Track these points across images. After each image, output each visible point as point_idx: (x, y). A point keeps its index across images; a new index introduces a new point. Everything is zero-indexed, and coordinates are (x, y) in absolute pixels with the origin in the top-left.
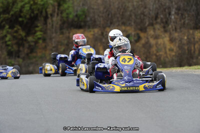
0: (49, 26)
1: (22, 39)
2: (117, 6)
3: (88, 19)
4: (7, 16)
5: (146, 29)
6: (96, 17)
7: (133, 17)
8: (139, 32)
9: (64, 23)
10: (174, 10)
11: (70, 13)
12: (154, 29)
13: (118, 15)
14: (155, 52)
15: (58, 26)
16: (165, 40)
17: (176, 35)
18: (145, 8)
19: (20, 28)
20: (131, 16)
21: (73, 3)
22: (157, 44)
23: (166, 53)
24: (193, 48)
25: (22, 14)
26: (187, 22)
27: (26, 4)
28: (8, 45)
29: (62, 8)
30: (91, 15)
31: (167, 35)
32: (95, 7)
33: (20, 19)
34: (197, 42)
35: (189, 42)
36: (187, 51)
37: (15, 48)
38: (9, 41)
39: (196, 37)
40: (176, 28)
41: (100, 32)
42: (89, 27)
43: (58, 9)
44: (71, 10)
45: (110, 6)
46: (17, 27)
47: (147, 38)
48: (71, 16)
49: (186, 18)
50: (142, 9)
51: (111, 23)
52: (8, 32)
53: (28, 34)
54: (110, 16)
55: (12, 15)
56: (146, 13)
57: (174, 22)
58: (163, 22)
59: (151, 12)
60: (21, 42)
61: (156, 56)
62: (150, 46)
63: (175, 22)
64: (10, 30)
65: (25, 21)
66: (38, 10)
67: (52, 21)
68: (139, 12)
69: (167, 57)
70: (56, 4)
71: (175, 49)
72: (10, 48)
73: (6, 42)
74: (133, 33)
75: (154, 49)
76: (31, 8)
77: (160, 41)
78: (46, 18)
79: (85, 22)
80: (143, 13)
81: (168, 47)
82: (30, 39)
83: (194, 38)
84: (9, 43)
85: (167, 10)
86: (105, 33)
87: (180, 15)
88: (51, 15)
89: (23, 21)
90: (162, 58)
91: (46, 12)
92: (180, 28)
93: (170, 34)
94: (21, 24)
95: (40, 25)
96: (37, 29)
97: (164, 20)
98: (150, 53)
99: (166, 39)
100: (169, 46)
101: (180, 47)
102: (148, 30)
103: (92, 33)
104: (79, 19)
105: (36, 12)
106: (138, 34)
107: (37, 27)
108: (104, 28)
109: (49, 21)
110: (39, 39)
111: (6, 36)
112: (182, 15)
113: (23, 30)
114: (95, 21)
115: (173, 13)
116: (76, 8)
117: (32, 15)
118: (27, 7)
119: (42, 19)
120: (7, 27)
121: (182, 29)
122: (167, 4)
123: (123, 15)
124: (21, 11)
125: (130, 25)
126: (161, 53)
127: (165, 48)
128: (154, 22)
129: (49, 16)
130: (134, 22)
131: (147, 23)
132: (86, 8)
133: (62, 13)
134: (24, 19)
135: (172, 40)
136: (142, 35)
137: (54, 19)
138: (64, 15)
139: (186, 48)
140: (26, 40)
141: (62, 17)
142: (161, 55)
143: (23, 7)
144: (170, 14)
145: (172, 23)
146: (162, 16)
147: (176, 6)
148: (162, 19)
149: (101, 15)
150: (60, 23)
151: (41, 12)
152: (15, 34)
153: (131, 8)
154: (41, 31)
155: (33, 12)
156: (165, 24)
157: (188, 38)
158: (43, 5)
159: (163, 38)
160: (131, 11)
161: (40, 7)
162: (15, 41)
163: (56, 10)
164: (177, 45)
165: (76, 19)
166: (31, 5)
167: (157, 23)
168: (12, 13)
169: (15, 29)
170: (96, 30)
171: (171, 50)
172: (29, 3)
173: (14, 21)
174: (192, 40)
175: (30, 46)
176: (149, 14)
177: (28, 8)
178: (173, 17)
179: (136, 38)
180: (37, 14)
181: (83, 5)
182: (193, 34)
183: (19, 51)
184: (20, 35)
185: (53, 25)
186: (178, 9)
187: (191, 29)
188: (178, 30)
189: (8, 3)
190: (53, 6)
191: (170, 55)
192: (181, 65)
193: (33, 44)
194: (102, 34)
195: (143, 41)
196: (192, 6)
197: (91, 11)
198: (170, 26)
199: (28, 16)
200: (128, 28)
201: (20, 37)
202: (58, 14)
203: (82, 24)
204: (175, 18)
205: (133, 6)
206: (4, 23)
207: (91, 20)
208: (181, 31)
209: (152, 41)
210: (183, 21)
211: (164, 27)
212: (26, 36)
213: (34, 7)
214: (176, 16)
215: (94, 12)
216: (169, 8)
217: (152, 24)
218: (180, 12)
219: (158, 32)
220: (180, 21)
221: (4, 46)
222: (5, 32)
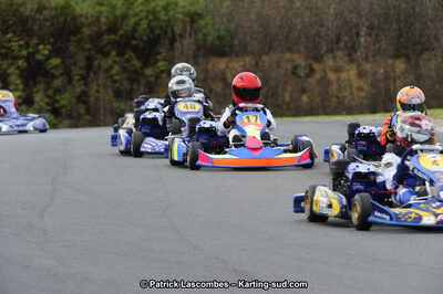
0: (177, 53)
1: (136, 72)
2: (279, 24)
3: (236, 42)
4: (114, 36)
5: (322, 57)
6: (248, 39)
7: (303, 39)
8: (312, 62)
9: (199, 48)
10: (364, 29)
11: (209, 34)
12: (335, 58)
13: (281, 37)
14: (336, 92)
15: (191, 53)
16: (350, 73)
17: (367, 67)
18: (321, 26)
19: (133, 55)
20: (299, 38)
21: (213, 18)
22: (338, 79)
23: (352, 94)
24: (392, 87)
25: (137, 35)
26: (383, 46)
27: (142, 19)
28: (115, 81)
29: (196, 26)
30: (240, 36)
31: (354, 66)
32: (247, 25)
33: (134, 42)
34: (399, 77)
35: (387, 77)
36: (383, 91)
37: (126, 85)
38: (117, 74)
39: (397, 70)
40: (367, 57)
41: (253, 63)
42: (237, 55)
43: (191, 27)
44: (209, 28)
45: (269, 22)
46: (129, 54)
47: (324, 71)
48: (210, 38)
49: (383, 42)
50: (317, 27)
51: (270, 49)
52: (115, 62)
53: (145, 65)
54: (268, 38)
55: (122, 36)
56: (323, 34)
57: (364, 47)
58: (348, 48)
59: (329, 32)
60: (134, 77)
61: (338, 98)
62: (329, 83)
63: (367, 48)
64: (118, 59)
65: (141, 45)
66: (161, 28)
67: (182, 45)
68: (313, 32)
69: (353, 99)
70: (188, 19)
71: (365, 87)
72: (118, 85)
73: (112, 76)
74: (303, 64)
75: (334, 88)
76: (149, 26)
77: (344, 75)
78: (173, 41)
79: (232, 47)
80: (318, 34)
81: (356, 85)
82: (148, 71)
83: (394, 72)
84: (116, 78)
85: (354, 30)
86: (261, 64)
87: (373, 37)
88: (180, 36)
89: (137, 45)
90: (346, 102)
91: (173, 31)
92: (374, 56)
93: (359, 66)
94: (135, 49)
95: (163, 50)
96: (159, 57)
97: (349, 45)
98: (327, 93)
99: (353, 73)
100: (356, 82)
101: (374, 85)
102: (325, 59)
103: (242, 63)
104: (221, 42)
105: (157, 32)
106: (310, 65)
107: (160, 53)
108: (260, 56)
109: (177, 45)
110: (163, 71)
111: (112, 67)
112: (377, 36)
113: (138, 58)
114: (246, 46)
115: (363, 33)
116: (217, 26)
117: (152, 36)
118: (144, 24)
119: (167, 42)
120: (114, 53)
121: (377, 58)
122: (355, 20)
123: (287, 36)
124: (134, 30)
125: (298, 51)
126: (344, 94)
127: (351, 86)
128: (335, 46)
129: (177, 37)
130: (306, 47)
131: (324, 49)
132: (232, 26)
133: (196, 33)
134: (140, 42)
135: (361, 75)
136: (316, 66)
137: (186, 42)
138: (200, 36)
139: (382, 85)
140: (142, 74)
141: (197, 40)
142: (344, 97)
143: (137, 24)
144: (358, 35)
145: (362, 49)
146: (346, 38)
147: (367, 23)
148: (346, 43)
149: (254, 36)
150: (193, 48)
151: (166, 32)
152: (126, 65)
153: (299, 27)
154: (165, 60)
155: (152, 32)
156: (352, 49)
157: (385, 71)
158: (168, 21)
159: (348, 71)
160: (300, 31)
161: (163, 24)
162: (125, 76)
163: (188, 29)
164: (369, 81)
165: (217, 42)
166: (150, 21)
167: (338, 49)
168: (121, 32)
169: (127, 56)
170: (248, 59)
171: (360, 89)
172: (147, 17)
173: (123, 46)
174: (392, 73)
175: (148, 82)
176: (327, 35)
177: (146, 26)
178: (363, 40)
179: (307, 71)
180: (159, 35)
181: (229, 21)
182: (393, 66)
183: (132, 90)
184: (134, 66)
185: (182, 52)
186: (371, 28)
187: (390, 57)
188: (371, 60)
189: (115, 17)
190: (184, 22)
191: (358, 96)
192: (374, 111)
193: (152, 79)
194: (257, 64)
195: (318, 76)
196: (392, 22)
197: (241, 30)
198: (359, 53)
199: (145, 38)
200: (296, 56)
201: (133, 69)
202: (190, 35)
203: (227, 49)
204: (366, 41)
205: (303, 23)
206: (108, 48)
207: (240, 44)
208: (375, 61)
209: (332, 76)
210: (377, 46)
211: (350, 55)
212: (142, 68)
213: (154, 24)
214: (368, 39)
215: (244, 33)
216: (357, 26)
217: (331, 51)
218: (374, 33)
219: (340, 63)
220: (374, 45)
221: (109, 82)
222: (110, 61)
